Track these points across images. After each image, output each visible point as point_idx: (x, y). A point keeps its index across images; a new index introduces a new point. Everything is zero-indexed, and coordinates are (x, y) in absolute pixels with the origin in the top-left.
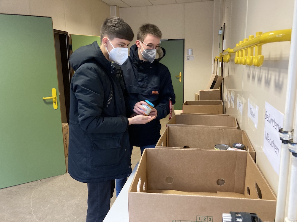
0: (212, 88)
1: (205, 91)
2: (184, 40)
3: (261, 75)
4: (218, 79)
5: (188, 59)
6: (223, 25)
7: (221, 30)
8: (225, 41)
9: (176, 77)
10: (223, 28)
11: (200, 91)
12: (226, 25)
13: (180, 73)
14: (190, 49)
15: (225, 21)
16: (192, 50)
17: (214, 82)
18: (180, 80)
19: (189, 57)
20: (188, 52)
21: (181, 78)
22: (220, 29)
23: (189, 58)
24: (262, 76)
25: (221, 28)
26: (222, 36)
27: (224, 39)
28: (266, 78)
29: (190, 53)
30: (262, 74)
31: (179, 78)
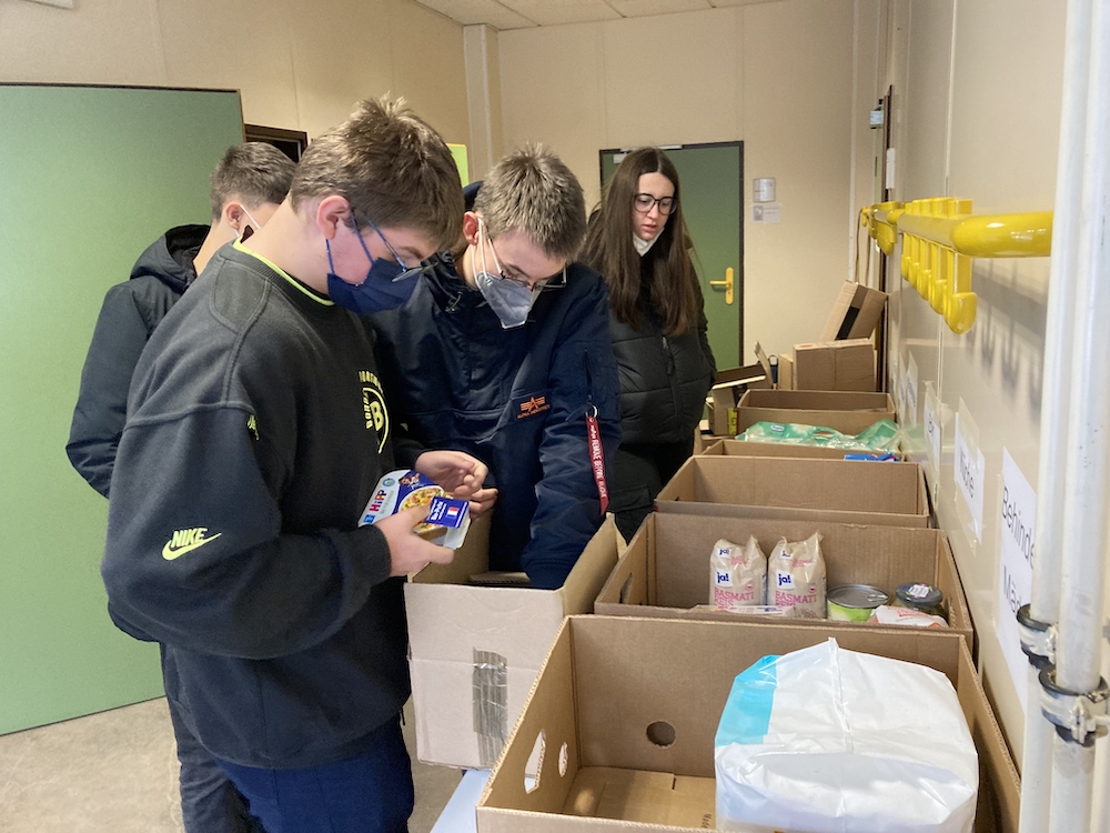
0: (842, 335)
1: (814, 346)
2: (740, 144)
3: (991, 338)
4: (868, 300)
5: (758, 217)
6: (886, 93)
7: (879, 109)
8: (891, 153)
9: (713, 285)
10: (887, 104)
11: (798, 347)
12: (895, 92)
13: (730, 271)
14: (765, 181)
15: (892, 78)
16: (773, 185)
17: (853, 313)
18: (729, 298)
19: (761, 208)
20: (757, 191)
21: (731, 291)
22: (876, 105)
23: (760, 211)
24: (994, 343)
25: (881, 101)
26: (882, 132)
27: (888, 147)
28: (1007, 359)
29: (765, 194)
30: (994, 337)
31: (722, 290)
